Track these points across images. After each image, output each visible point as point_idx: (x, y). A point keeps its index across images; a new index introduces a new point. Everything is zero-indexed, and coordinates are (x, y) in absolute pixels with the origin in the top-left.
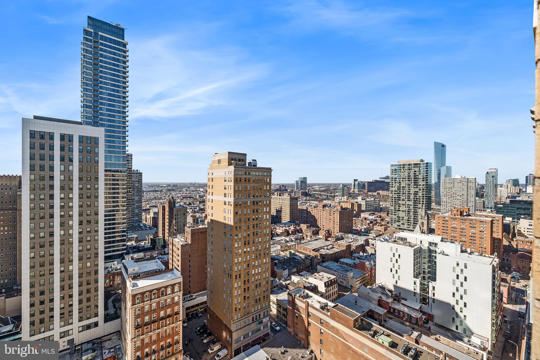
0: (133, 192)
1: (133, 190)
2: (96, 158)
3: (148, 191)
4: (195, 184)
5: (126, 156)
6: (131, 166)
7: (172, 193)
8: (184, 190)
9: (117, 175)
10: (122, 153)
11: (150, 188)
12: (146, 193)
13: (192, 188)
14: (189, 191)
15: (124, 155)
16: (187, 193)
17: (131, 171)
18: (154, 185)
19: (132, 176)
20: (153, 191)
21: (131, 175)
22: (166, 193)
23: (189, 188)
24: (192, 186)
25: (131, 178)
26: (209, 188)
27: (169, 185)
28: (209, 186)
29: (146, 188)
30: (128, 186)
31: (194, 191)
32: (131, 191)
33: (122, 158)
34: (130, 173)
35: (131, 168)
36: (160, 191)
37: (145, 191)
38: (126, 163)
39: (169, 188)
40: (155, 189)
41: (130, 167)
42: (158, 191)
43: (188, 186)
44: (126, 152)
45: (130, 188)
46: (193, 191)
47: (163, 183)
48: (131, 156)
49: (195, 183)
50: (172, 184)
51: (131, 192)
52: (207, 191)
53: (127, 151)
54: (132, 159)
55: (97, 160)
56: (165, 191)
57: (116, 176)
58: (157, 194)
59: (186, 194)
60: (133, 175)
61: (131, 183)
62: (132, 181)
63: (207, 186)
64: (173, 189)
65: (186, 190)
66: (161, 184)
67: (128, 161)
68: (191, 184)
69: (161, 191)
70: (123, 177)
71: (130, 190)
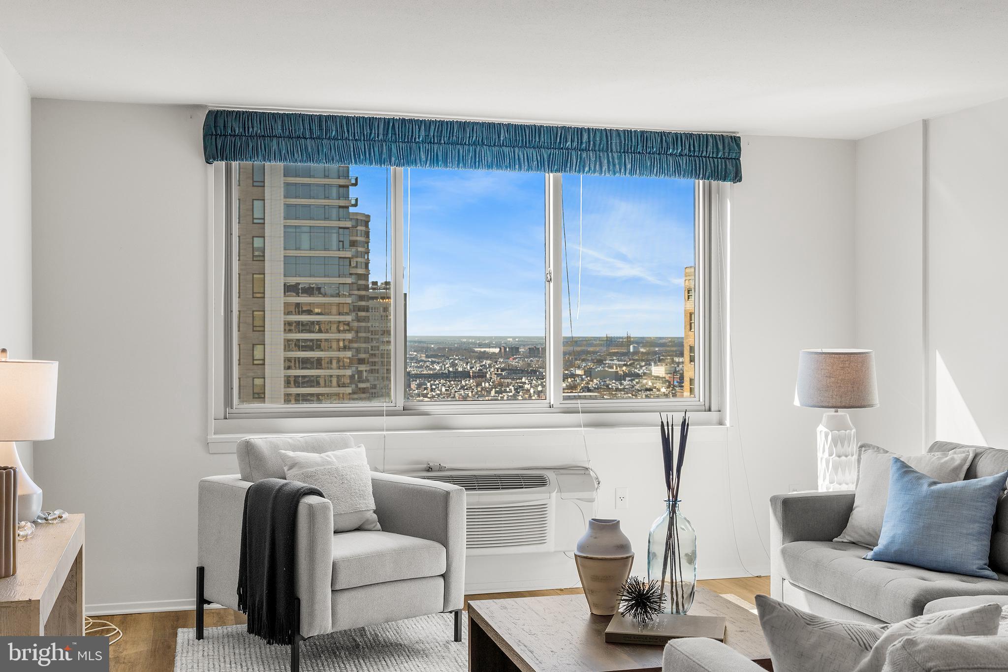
0: (371, 377)
1: (371, 371)
2: (258, 243)
3: (429, 377)
4: (629, 341)
5: (349, 224)
6: (367, 265)
7: (527, 386)
8: (579, 372)
9: (319, 305)
10: (334, 212)
11: (433, 363)
12: (419, 386)
13: (616, 366)
14: (603, 376)
15: (343, 224)
16: (592, 385)
17: (366, 288)
18: (450, 350)
19: (366, 309)
20: (446, 376)
21: (363, 303)
22: (501, 385)
23: (600, 362)
24: (615, 354)
25: (366, 319)
26: (692, 360)
27: (514, 350)
28: (692, 349)
29: (418, 361)
30: (358, 350)
31: (625, 375)
32: (365, 374)
33: (334, 237)
34: (361, 298)
35: (366, 277)
36: (474, 377)
37: (417, 376)
38: (348, 254)
39: (514, 362)
40: (453, 365)
41: (361, 271)
42: (465, 375)
43: (594, 353)
44: (352, 210)
45: (361, 361)
46: (620, 378)
47: (484, 338)
48: (366, 224)
49: (628, 337)
50: (524, 342)
51: (367, 380)
52: (682, 378)
53: (353, 202)
54: (367, 234)
55: (258, 249)
56: (494, 377)
57: (317, 310)
58: (462, 387)
59: (589, 390)
60: (371, 303)
61: (367, 340)
62: (367, 329)
63: (682, 355)
64: (529, 365)
65: (589, 373)
66: (480, 346)
67: (353, 244)
68: (610, 341)
69: (481, 375)
70: (339, 314)
71: (362, 368)
